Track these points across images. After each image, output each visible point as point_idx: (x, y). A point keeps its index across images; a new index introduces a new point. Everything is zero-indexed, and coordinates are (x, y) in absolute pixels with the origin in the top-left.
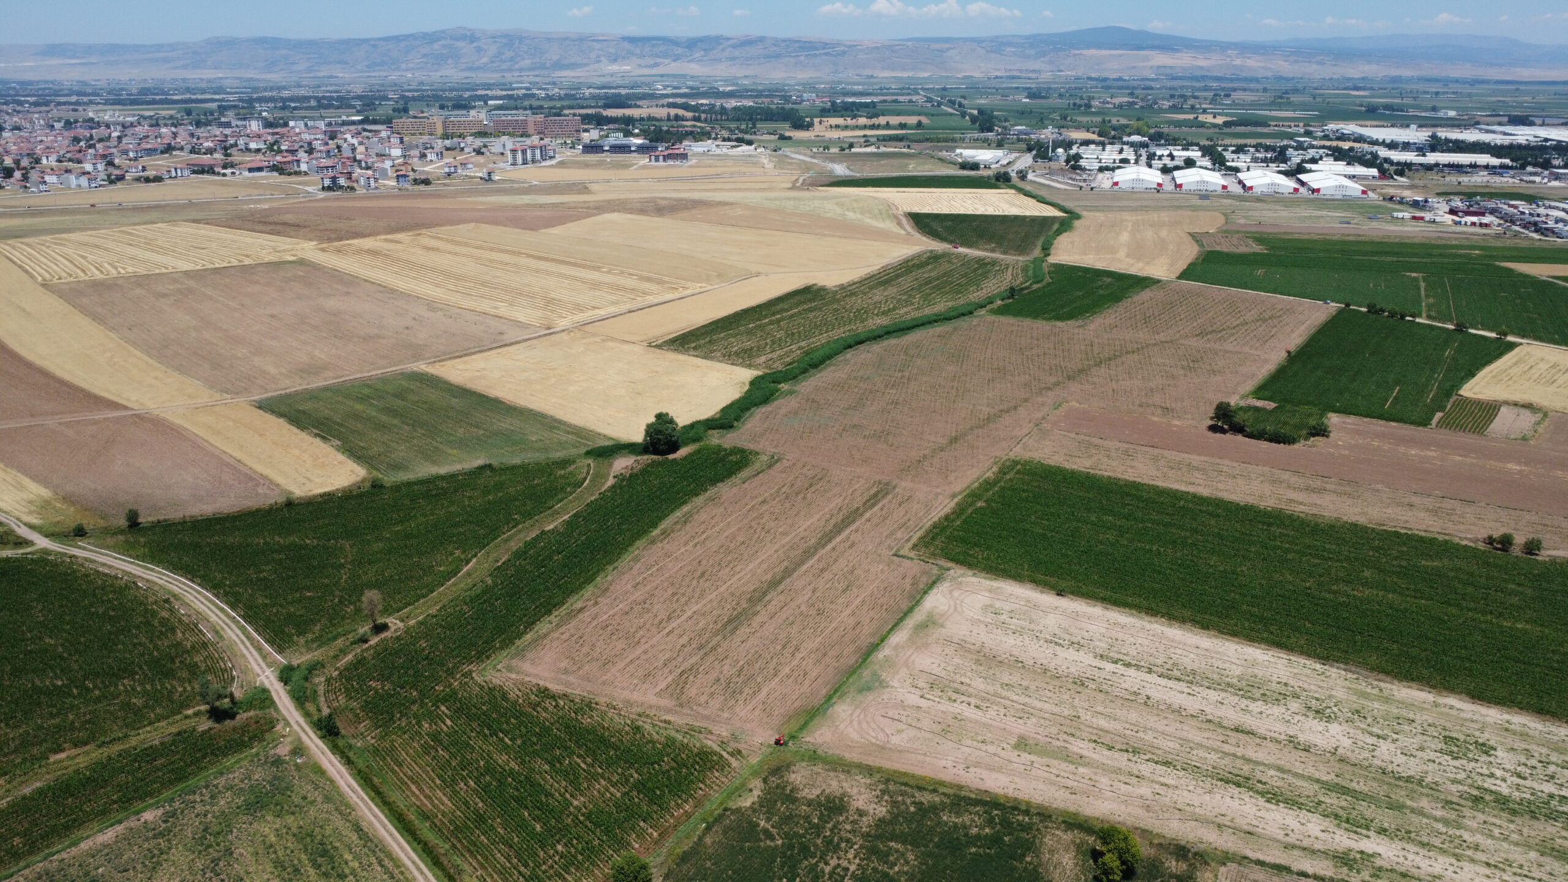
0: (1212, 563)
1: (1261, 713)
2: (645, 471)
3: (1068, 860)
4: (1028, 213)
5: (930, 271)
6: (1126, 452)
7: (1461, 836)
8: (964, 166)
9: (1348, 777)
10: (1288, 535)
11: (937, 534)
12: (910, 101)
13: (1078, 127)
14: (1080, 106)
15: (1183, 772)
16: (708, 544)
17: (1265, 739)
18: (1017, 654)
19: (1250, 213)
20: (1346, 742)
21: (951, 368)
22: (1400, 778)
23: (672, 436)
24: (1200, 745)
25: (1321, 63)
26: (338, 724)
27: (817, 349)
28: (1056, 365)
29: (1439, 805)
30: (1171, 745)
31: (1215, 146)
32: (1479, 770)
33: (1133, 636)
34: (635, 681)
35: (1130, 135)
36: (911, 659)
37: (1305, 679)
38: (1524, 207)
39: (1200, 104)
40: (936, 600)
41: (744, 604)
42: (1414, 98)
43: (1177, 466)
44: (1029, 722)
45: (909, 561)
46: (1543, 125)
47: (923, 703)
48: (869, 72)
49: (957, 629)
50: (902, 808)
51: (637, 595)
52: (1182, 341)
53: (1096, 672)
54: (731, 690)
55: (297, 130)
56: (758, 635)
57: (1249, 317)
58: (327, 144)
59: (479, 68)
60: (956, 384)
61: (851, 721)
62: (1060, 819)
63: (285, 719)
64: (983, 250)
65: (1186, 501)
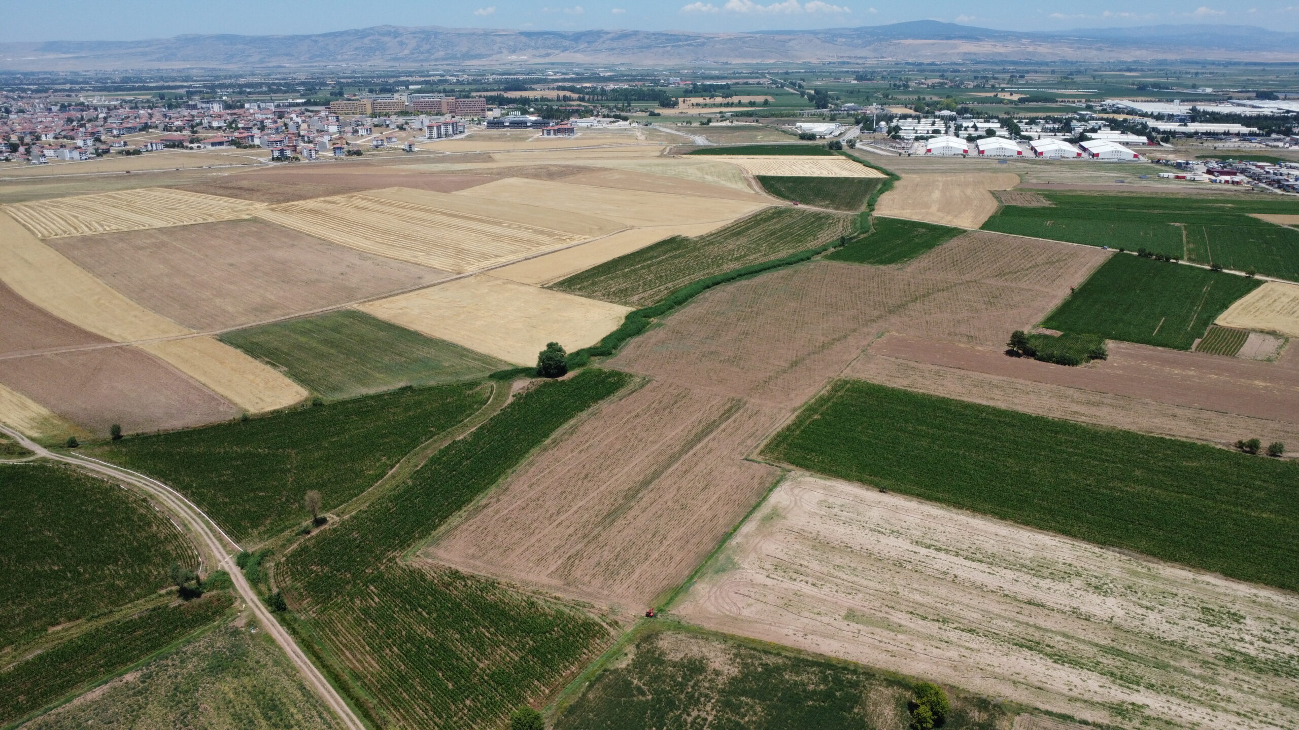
0: (1008, 465)
1: (1049, 589)
2: (539, 391)
3: (889, 712)
4: (856, 176)
5: (775, 224)
6: (938, 373)
7: (1215, 690)
8: (803, 137)
9: (1122, 641)
10: (1071, 441)
11: (781, 442)
12: (758, 83)
13: (898, 103)
14: (900, 86)
15: (985, 638)
16: (591, 450)
17: (1053, 610)
18: (847, 541)
19: (1041, 174)
20: (1120, 613)
21: (793, 304)
22: (1165, 642)
23: (561, 361)
24: (999, 616)
25: (1099, 49)
26: (286, 601)
27: (681, 289)
28: (879, 302)
29: (1198, 665)
30: (975, 615)
31: (1011, 118)
32: (1231, 636)
33: (943, 525)
34: (531, 565)
35: (941, 110)
36: (759, 545)
37: (1085, 560)
38: (1269, 167)
39: (999, 84)
40: (780, 497)
41: (620, 500)
42: (1178, 78)
43: (980, 384)
44: (857, 597)
45: (757, 465)
46: (1285, 99)
47: (769, 582)
48: (724, 60)
49: (797, 520)
50: (752, 668)
51: (532, 494)
52: (984, 281)
53: (912, 556)
54: (610, 572)
55: (252, 111)
56: (632, 526)
57: (1040, 260)
58: (276, 122)
59: (401, 59)
60: (796, 318)
61: (709, 597)
62: (882, 677)
63: (242, 597)
64: (819, 206)
65: (987, 413)
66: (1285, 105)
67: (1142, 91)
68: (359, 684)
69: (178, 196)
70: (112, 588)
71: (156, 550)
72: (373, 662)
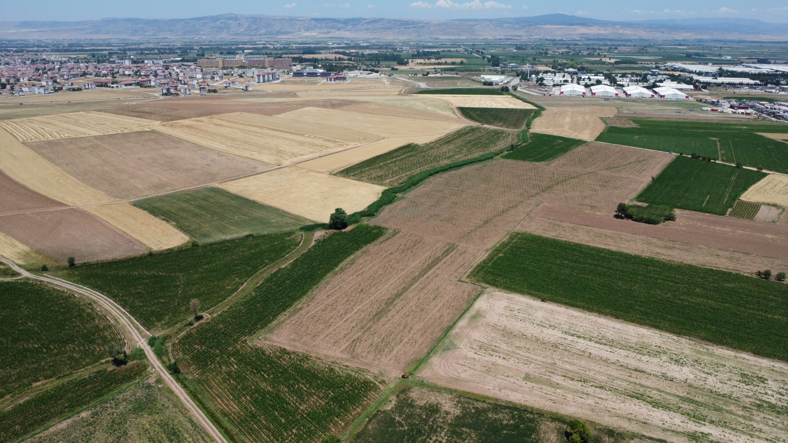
0: (619, 285)
1: (648, 361)
2: (330, 238)
3: (553, 437)
5: (470, 137)
6: (573, 228)
7: (752, 425)
8: (485, 83)
9: (693, 394)
10: (656, 271)
11: (480, 270)
12: (457, 51)
13: (542, 64)
14: (542, 54)
15: (610, 392)
16: (364, 275)
17: (651, 375)
18: (523, 331)
19: (631, 108)
20: (692, 377)
21: (483, 186)
22: (719, 395)
23: (344, 220)
24: (618, 378)
25: (662, 32)
26: (179, 367)
27: (415, 176)
28: (536, 184)
29: (740, 409)
30: (603, 378)
31: (611, 74)
32: (760, 391)
33: (581, 322)
34: (330, 345)
35: (568, 68)
36: (470, 333)
37: (669, 344)
39: (602, 52)
40: (481, 304)
41: (383, 306)
42: (710, 50)
43: (599, 236)
44: (531, 366)
45: (466, 284)
46: (775, 63)
47: (476, 357)
48: (435, 37)
49: (492, 318)
50: (468, 410)
51: (329, 301)
52: (599, 172)
53: (563, 340)
54: (379, 350)
55: (149, 65)
56: (391, 321)
57: (632, 160)
58: (164, 72)
59: (239, 34)
60: (486, 194)
61: (440, 366)
62: (549, 416)
63: (152, 365)
64: (498, 126)
65: (605, 253)
66: (775, 67)
67: (688, 57)
68: (226, 419)
69: (105, 117)
70: (71, 358)
71: (98, 335)
72: (234, 405)
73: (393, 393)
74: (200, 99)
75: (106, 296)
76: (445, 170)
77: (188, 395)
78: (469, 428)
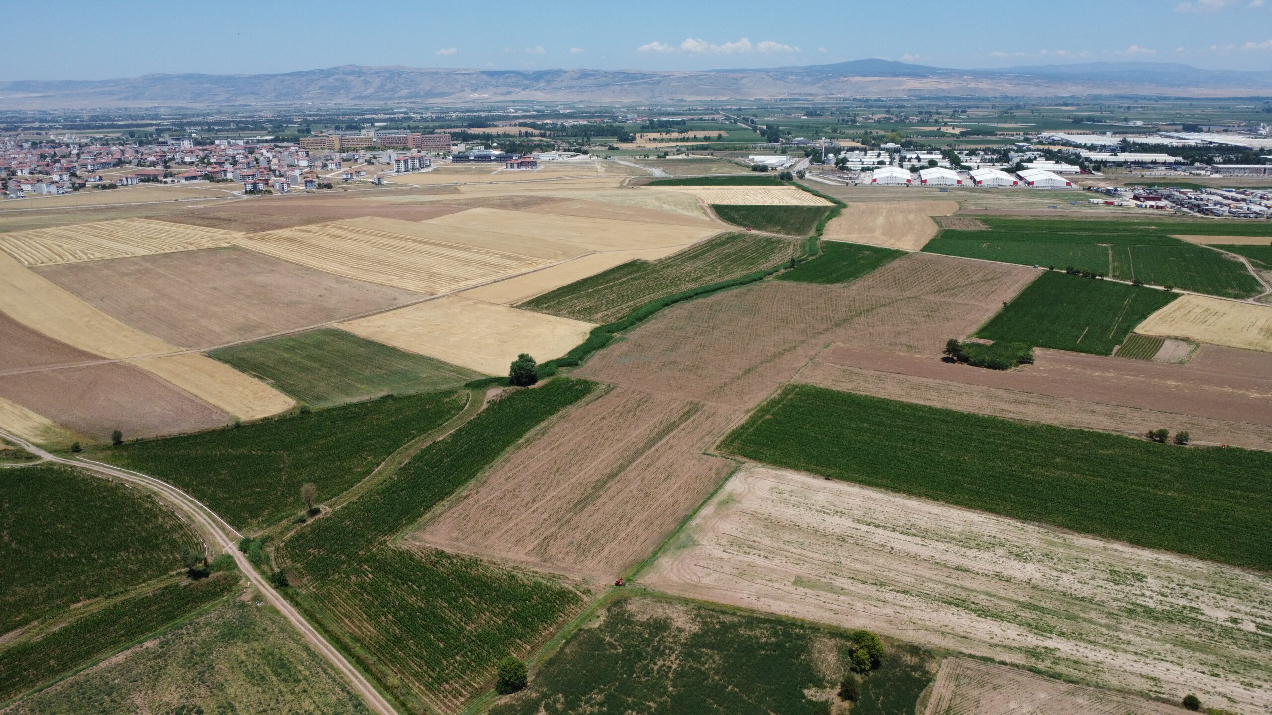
0: (942, 455)
1: (975, 557)
2: (511, 398)
3: (832, 658)
4: (805, 204)
5: (729, 248)
6: (879, 377)
7: (1119, 636)
8: (756, 168)
9: (1038, 598)
10: (999, 435)
11: (736, 438)
12: (713, 119)
13: (846, 137)
14: (848, 121)
15: (917, 598)
16: (561, 449)
17: (979, 574)
18: (795, 520)
19: (980, 201)
20: (1038, 576)
21: (746, 319)
22: (1076, 599)
23: (532, 371)
24: (930, 580)
25: (1038, 85)
26: (287, 579)
27: (642, 307)
28: (826, 316)
29: (1104, 616)
30: (909, 580)
31: (953, 150)
32: (1134, 592)
33: (881, 506)
34: (510, 545)
35: (886, 143)
36: (717, 525)
37: (1008, 533)
38: (1190, 193)
39: (942, 119)
40: (735, 485)
41: (590, 490)
42: (1112, 112)
44: (804, 567)
45: (714, 458)
46: (1209, 131)
47: (725, 555)
48: (679, 97)
49: (751, 504)
50: (711, 626)
51: (509, 486)
52: (924, 297)
53: (854, 532)
54: (582, 550)
55: (222, 147)
56: (601, 511)
57: (975, 278)
58: (247, 157)
59: (366, 97)
60: (749, 331)
61: (672, 569)
62: (826, 631)
63: (246, 577)
64: (771, 232)
65: (923, 411)
66: (1209, 137)
67: (1077, 124)
68: (359, 645)
69: (157, 227)
70: (126, 571)
71: (163, 539)
72: (370, 628)
73: (601, 605)
74: (304, 198)
75: (172, 485)
76: (687, 297)
77: (302, 616)
78: (712, 649)
